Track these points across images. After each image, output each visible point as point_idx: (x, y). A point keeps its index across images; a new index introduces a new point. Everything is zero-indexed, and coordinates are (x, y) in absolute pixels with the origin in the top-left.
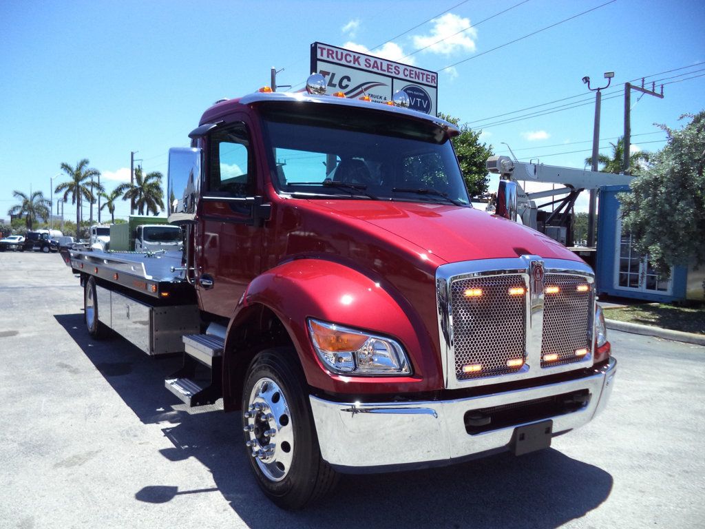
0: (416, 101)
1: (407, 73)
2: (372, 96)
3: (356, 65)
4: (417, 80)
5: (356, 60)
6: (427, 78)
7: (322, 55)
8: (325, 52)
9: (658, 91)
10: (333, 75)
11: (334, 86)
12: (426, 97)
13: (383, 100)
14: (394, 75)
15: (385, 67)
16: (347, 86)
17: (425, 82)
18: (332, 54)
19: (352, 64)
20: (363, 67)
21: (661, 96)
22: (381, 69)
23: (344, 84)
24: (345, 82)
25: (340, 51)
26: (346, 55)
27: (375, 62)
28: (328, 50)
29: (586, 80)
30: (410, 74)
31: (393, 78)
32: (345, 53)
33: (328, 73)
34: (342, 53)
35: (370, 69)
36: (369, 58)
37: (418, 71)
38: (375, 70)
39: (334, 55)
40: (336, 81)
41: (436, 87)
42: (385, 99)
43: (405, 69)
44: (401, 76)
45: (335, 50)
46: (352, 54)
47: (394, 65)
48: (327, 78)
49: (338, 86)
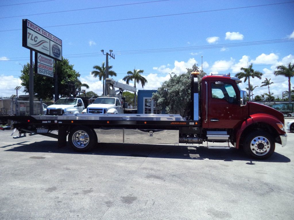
0: (57, 51)
1: (54, 39)
2: (44, 46)
3: (39, 33)
4: (56, 42)
5: (39, 30)
6: (59, 42)
7: (29, 26)
8: (30, 24)
9: (114, 57)
10: (32, 35)
12: (59, 50)
14: (50, 39)
15: (48, 35)
17: (58, 43)
18: (32, 26)
19: (38, 32)
20: (41, 34)
21: (114, 58)
22: (47, 36)
23: (35, 40)
24: (36, 39)
25: (34, 25)
26: (37, 27)
27: (45, 32)
28: (31, 24)
29: (103, 51)
30: (55, 39)
31: (50, 40)
32: (36, 26)
34: (35, 26)
35: (43, 35)
36: (43, 30)
37: (57, 38)
38: (45, 36)
39: (33, 26)
40: (33, 38)
41: (62, 46)
42: (48, 48)
43: (53, 37)
44: (52, 39)
45: (33, 24)
46: (38, 27)
47: (50, 35)
48: (30, 36)
49: (34, 40)
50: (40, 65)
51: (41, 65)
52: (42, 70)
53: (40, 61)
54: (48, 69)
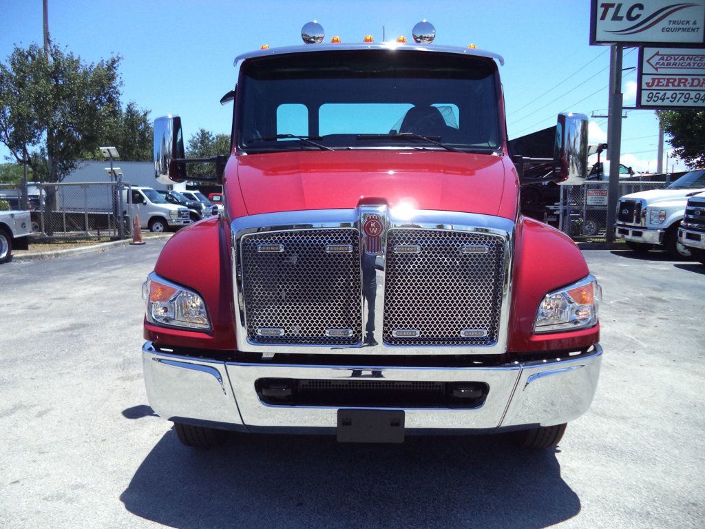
2: (674, 22)
11: (621, 18)
13: (691, 26)
16: (638, 16)
23: (634, 14)
24: (635, 12)
33: (612, 5)
42: (695, 23)
48: (611, 11)
49: (625, 19)
50: (654, 79)
51: (659, 79)
52: (662, 93)
53: (657, 69)
54: (696, 82)
